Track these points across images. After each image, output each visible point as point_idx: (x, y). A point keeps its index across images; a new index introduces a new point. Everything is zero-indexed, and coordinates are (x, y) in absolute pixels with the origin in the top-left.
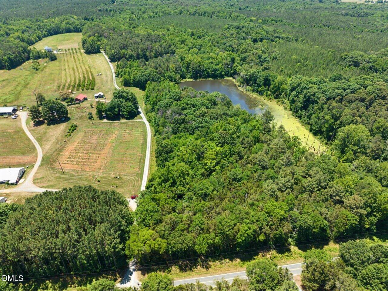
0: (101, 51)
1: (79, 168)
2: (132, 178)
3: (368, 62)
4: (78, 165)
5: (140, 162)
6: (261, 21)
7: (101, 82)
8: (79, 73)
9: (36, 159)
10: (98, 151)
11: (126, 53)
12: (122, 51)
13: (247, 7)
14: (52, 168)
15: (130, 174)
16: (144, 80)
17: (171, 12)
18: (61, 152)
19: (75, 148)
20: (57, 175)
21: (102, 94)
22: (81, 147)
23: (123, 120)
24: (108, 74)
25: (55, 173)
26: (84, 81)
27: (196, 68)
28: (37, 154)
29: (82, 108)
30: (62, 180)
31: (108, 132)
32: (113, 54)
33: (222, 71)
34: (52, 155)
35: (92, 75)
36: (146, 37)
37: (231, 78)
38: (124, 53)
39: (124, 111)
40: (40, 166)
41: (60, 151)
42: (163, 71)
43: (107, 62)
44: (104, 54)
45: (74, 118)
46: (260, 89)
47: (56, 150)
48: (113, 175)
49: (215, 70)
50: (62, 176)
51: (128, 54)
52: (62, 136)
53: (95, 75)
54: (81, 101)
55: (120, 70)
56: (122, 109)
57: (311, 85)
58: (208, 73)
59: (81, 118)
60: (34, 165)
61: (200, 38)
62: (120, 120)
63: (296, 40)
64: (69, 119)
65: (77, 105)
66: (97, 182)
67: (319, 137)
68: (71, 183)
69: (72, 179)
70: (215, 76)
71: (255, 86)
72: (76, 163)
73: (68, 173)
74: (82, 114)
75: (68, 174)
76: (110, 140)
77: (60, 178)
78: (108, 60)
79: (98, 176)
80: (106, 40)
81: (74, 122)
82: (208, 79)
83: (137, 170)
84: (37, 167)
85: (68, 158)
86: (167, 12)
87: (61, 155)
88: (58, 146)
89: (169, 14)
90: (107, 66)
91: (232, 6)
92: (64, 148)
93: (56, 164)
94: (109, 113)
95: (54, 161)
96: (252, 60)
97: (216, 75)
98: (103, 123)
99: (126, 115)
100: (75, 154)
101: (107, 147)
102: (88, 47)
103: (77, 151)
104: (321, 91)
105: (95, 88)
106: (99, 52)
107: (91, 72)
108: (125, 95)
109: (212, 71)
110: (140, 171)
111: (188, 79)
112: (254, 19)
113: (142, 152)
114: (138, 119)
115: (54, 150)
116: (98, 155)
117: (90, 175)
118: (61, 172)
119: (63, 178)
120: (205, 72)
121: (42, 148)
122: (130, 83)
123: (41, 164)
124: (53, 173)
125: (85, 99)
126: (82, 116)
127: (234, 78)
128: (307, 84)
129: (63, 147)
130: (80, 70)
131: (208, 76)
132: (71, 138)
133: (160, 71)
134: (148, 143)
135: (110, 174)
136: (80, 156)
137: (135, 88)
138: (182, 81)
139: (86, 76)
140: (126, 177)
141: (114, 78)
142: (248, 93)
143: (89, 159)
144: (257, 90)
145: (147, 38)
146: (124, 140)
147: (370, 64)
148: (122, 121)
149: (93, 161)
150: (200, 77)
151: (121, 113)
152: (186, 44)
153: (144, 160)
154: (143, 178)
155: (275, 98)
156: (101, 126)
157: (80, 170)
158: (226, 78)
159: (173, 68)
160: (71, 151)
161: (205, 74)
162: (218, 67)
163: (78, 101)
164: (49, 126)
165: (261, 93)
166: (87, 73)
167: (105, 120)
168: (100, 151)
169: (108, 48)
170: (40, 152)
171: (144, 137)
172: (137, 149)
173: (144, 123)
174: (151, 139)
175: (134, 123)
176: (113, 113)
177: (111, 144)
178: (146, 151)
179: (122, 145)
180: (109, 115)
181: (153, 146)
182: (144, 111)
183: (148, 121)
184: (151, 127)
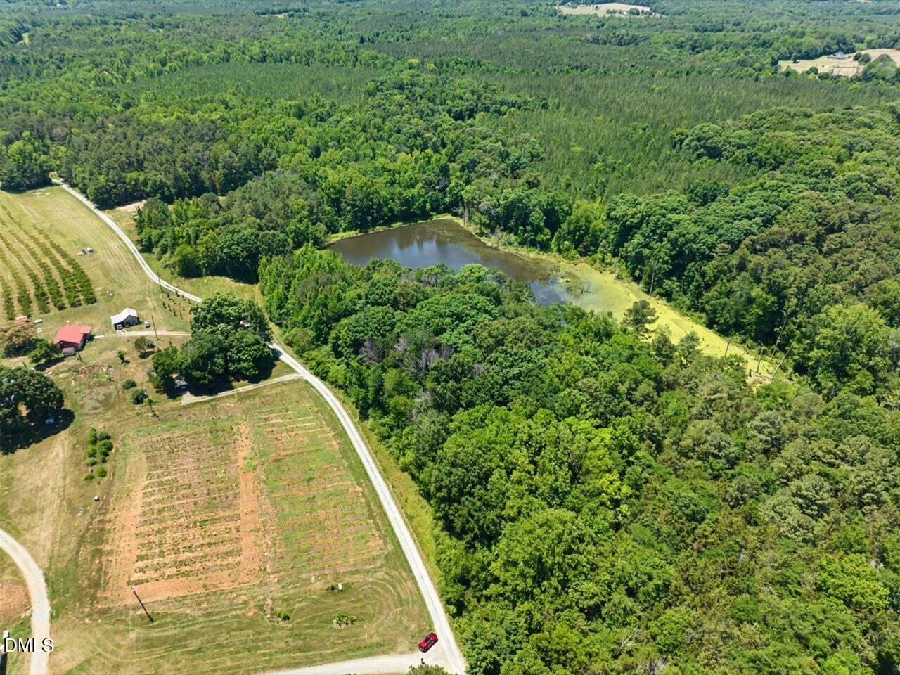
0: (54, 180)
1: (193, 586)
2: (380, 575)
3: (740, 147)
4: (186, 574)
5: (371, 516)
6: (433, 65)
7: (106, 273)
8: (19, 256)
9: (27, 595)
10: (224, 508)
11: (142, 178)
12: (129, 175)
13: (378, 35)
14: (103, 612)
15: (367, 562)
16: (245, 254)
17: (201, 58)
18: (101, 541)
19: (144, 514)
20: (133, 635)
21: (134, 313)
22: (161, 506)
23: (243, 387)
24: (113, 245)
25: (122, 627)
26: (50, 281)
27: (361, 200)
28: (16, 572)
29: (92, 370)
30: (160, 651)
31: (220, 436)
32: (103, 187)
33: (425, 202)
34: (74, 561)
35: (65, 255)
36: (181, 131)
37: (448, 217)
38: (137, 180)
39: (239, 361)
40: (53, 618)
41: (96, 537)
42: (280, 221)
43: (90, 210)
44: (65, 186)
45: (86, 410)
46: (540, 237)
47: (82, 540)
48: (318, 586)
49: (409, 202)
50: (155, 633)
51: (150, 183)
52: (76, 483)
53: (75, 253)
54: (78, 348)
55: (155, 233)
56: (232, 353)
57: (674, 217)
58: (391, 210)
59: (107, 403)
60: (28, 619)
61: (322, 119)
62: (232, 388)
63: (544, 106)
64: (68, 417)
65: (70, 362)
66: (283, 624)
67: (738, 337)
68: (199, 650)
69: (191, 635)
70: (408, 216)
71: (525, 231)
72: (175, 570)
73: (165, 615)
74: (102, 390)
75: (169, 619)
76: (241, 463)
77: (150, 644)
78: (91, 206)
79: (273, 599)
80: (63, 149)
81: (91, 422)
82: (394, 225)
83: (376, 545)
84: (47, 625)
85: (141, 558)
86: (191, 57)
87: (110, 553)
88: (82, 522)
89: (198, 63)
90: (96, 223)
91: (340, 33)
92: (108, 526)
93: (107, 594)
94: (197, 374)
95: (96, 585)
96: (489, 167)
97: (411, 214)
98: (185, 407)
99: (247, 370)
100: (155, 539)
101: (242, 486)
102: (12, 171)
103: (156, 527)
104: (705, 228)
105: (98, 295)
106: (48, 183)
107: (57, 248)
108: (232, 311)
109: (402, 205)
110: (390, 547)
111: (344, 231)
112: (415, 61)
113: (357, 480)
114: (282, 374)
115: (73, 541)
116: (231, 524)
117: (246, 602)
118: (142, 617)
119: (162, 641)
120: (386, 210)
121: (24, 544)
122: (198, 267)
123: (52, 607)
124: (116, 632)
125: (88, 338)
126: (108, 396)
127: (455, 215)
128: (664, 216)
129: (101, 521)
130: (16, 245)
131: (393, 219)
132: (111, 484)
133: (272, 221)
134: (356, 446)
135: (307, 581)
136: (176, 543)
137: (217, 278)
138: (333, 240)
139: (47, 261)
140: (359, 577)
141: (139, 256)
142: (512, 250)
143: (209, 544)
144: (534, 240)
145: (186, 131)
146: (282, 453)
147: (746, 152)
148: (241, 390)
149: (228, 547)
150: (375, 223)
151: (232, 367)
152: (298, 139)
153: (380, 506)
154: (413, 567)
155: (583, 254)
156: (185, 418)
157: (203, 590)
158: (436, 218)
159: (303, 208)
160: (133, 531)
161: (386, 215)
162: (414, 191)
163: (71, 350)
164: (10, 456)
165: (545, 247)
166: (46, 252)
167: (188, 398)
168: (229, 507)
169: (79, 172)
170: (25, 562)
171: (334, 429)
172: (339, 473)
173: (307, 382)
174: (358, 430)
175: (279, 390)
176: (211, 372)
177: (250, 475)
178: (366, 474)
179: (286, 468)
180: (200, 379)
181: (375, 453)
182: (286, 347)
183: (317, 374)
184: (335, 394)
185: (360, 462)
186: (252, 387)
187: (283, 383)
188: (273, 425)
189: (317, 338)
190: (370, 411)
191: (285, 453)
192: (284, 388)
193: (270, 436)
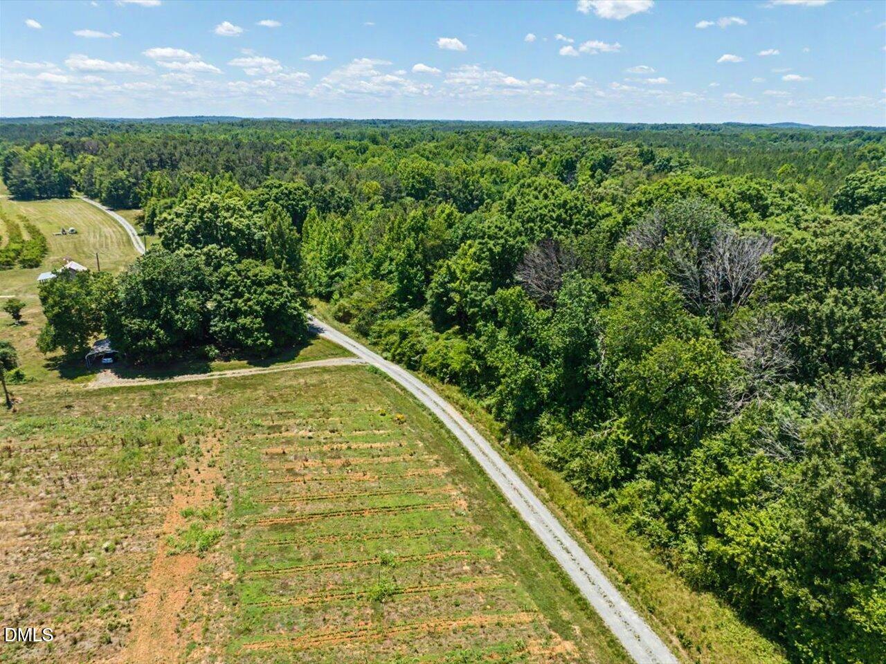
7: (78, 248)
21: (82, 269)
23: (234, 371)
24: (108, 230)
31: (144, 454)
35: (34, 232)
39: (235, 313)
43: (100, 210)
53: (49, 234)
62: (206, 371)
76: (173, 525)
78: (105, 208)
90: (98, 217)
105: (45, 263)
106: (67, 197)
114: (325, 357)
139: (5, 235)
146: (302, 508)
156: (77, 413)
166: (14, 229)
167: (104, 380)
171: (450, 460)
172: (480, 581)
173: (375, 371)
174: (513, 467)
175: (313, 380)
176: (167, 324)
177: (186, 566)
178: (574, 591)
179: (306, 552)
180: (138, 336)
181: (582, 528)
182: (336, 323)
183: (397, 359)
184: (440, 392)
185: (543, 553)
186: (255, 371)
187: (325, 370)
188: (289, 442)
189: (402, 294)
190: (544, 420)
191: (310, 508)
192: (326, 376)
193: (276, 464)
